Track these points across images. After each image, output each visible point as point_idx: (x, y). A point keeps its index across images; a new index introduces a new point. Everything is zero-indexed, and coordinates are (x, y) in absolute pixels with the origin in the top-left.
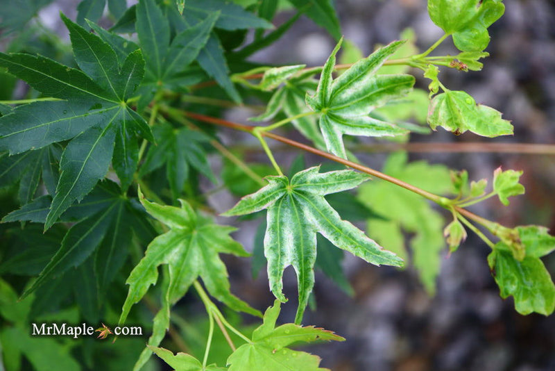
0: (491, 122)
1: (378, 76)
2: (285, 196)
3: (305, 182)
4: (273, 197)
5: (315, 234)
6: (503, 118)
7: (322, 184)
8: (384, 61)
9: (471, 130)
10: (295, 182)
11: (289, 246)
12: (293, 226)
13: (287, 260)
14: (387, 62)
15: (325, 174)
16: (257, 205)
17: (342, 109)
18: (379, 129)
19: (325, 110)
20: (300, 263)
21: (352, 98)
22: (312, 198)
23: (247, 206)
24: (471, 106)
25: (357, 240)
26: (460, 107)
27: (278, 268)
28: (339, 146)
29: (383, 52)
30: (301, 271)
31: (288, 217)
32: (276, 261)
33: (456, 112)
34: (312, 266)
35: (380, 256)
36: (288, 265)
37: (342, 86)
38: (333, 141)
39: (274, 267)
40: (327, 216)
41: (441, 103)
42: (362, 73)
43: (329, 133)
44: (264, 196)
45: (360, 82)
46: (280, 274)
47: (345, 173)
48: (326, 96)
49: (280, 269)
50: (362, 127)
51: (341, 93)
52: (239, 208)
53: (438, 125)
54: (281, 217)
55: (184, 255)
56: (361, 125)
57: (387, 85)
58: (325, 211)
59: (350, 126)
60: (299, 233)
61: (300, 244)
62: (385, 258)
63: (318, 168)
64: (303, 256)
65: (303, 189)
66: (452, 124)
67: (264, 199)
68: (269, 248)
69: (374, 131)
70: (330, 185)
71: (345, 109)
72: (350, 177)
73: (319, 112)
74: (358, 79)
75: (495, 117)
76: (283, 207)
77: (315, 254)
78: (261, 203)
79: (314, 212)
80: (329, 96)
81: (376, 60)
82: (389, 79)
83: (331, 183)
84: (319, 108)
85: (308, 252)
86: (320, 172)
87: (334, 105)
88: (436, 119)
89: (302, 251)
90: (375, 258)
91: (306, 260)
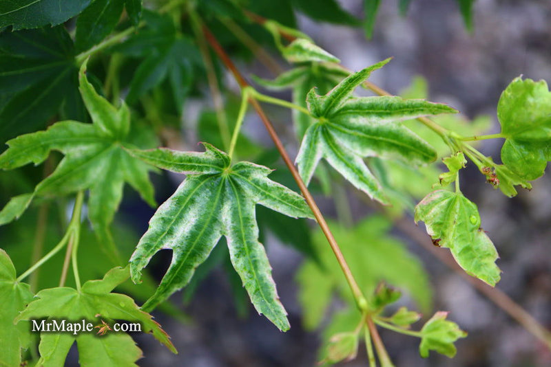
0: (481, 257)
1: (403, 127)
2: (216, 176)
3: (247, 177)
4: (201, 169)
5: (220, 236)
6: (497, 262)
7: (262, 190)
8: (421, 115)
9: (452, 250)
10: (237, 169)
11: (183, 230)
12: (202, 213)
13: (172, 242)
14: (424, 119)
15: (274, 182)
16: (176, 166)
17: (341, 131)
18: (362, 179)
19: (324, 120)
20: (184, 255)
21: (359, 129)
22: (242, 198)
23: (162, 160)
24: (472, 226)
25: (259, 272)
26: (460, 218)
27: (155, 244)
28: (310, 166)
29: (425, 106)
30: (179, 262)
31: (203, 199)
32: (158, 235)
33: (451, 222)
34: (196, 265)
35: (269, 304)
36: (168, 248)
37: (359, 109)
38: (309, 156)
39: (152, 238)
40: (245, 226)
41: (442, 200)
42: (388, 111)
43: (310, 145)
44: (190, 161)
45: (380, 118)
46: (153, 251)
47: (294, 196)
48: (334, 106)
49: (157, 247)
50: (347, 165)
51: (352, 115)
52: (151, 155)
53: (423, 220)
54: (197, 194)
55: (89, 159)
56: (348, 161)
57: (405, 142)
58: (247, 220)
59: (336, 155)
60: (204, 223)
61: (197, 235)
62: (272, 311)
63: (270, 171)
64: (192, 248)
65: (239, 182)
66: (438, 230)
67: (189, 164)
68: (160, 217)
69: (355, 178)
70: (270, 197)
71: (343, 134)
72: (296, 203)
73: (315, 117)
74: (380, 115)
75: (489, 255)
76: (206, 186)
77: (206, 255)
78: (183, 167)
79: (235, 213)
80: (336, 109)
81: (412, 109)
82: (411, 139)
83: (273, 196)
84: (318, 114)
85: (200, 249)
86: (270, 176)
87: (335, 122)
88: (425, 212)
89: (195, 244)
90: (262, 303)
91: (193, 255)
